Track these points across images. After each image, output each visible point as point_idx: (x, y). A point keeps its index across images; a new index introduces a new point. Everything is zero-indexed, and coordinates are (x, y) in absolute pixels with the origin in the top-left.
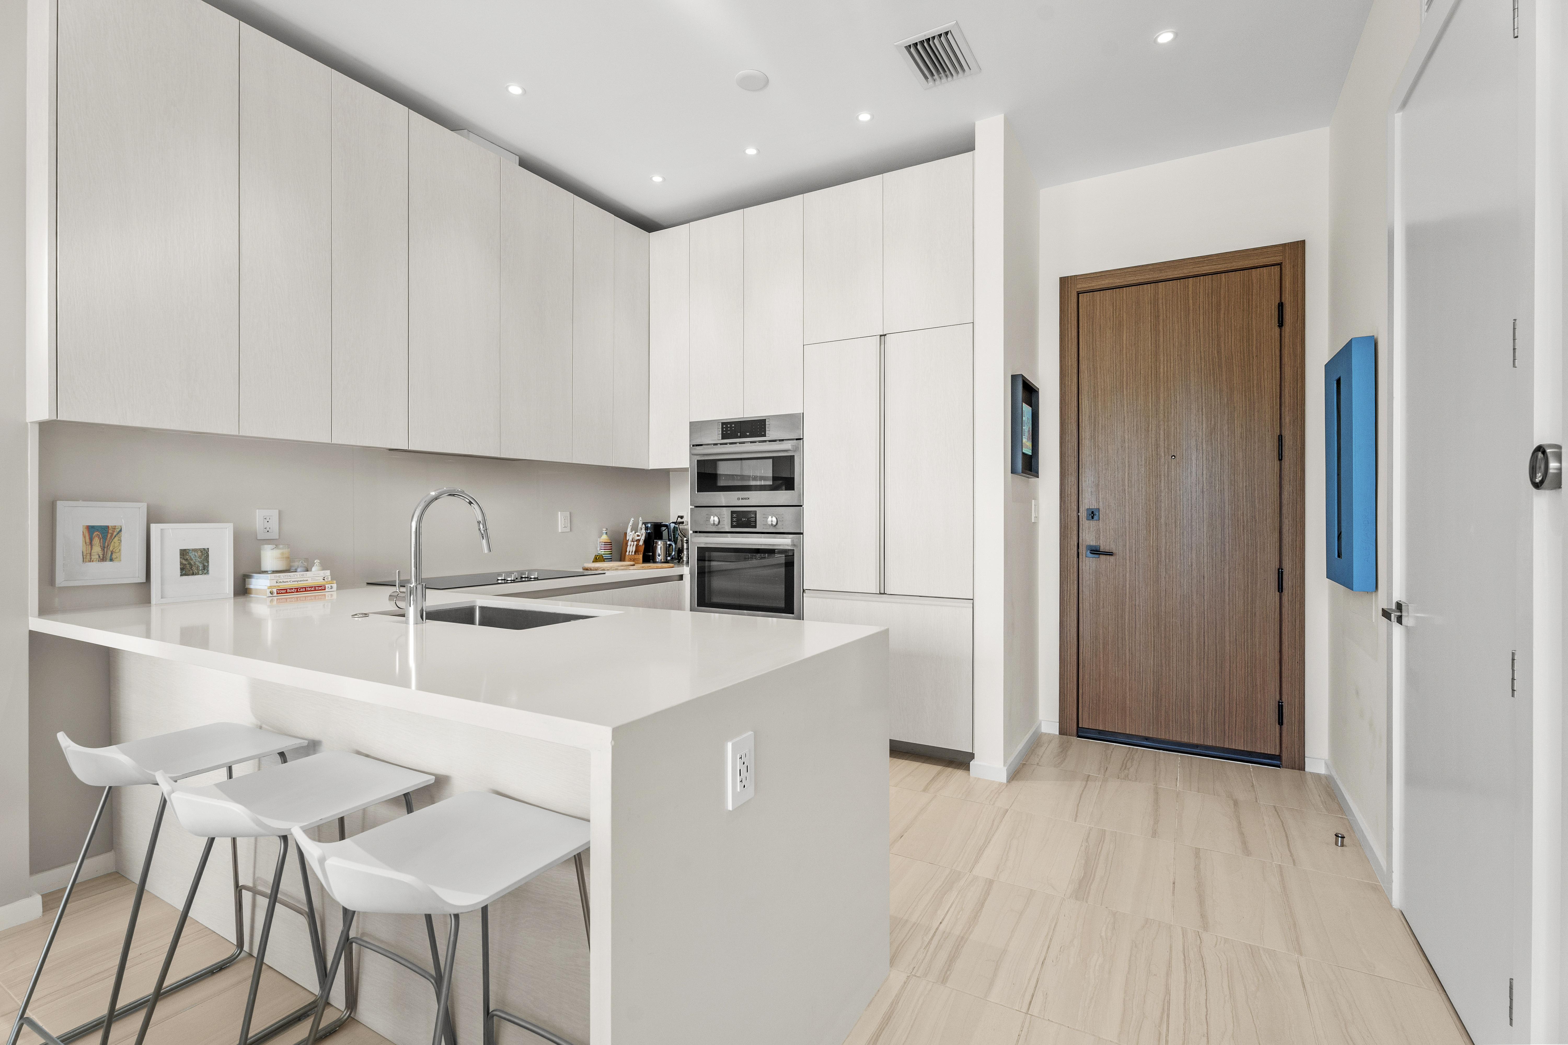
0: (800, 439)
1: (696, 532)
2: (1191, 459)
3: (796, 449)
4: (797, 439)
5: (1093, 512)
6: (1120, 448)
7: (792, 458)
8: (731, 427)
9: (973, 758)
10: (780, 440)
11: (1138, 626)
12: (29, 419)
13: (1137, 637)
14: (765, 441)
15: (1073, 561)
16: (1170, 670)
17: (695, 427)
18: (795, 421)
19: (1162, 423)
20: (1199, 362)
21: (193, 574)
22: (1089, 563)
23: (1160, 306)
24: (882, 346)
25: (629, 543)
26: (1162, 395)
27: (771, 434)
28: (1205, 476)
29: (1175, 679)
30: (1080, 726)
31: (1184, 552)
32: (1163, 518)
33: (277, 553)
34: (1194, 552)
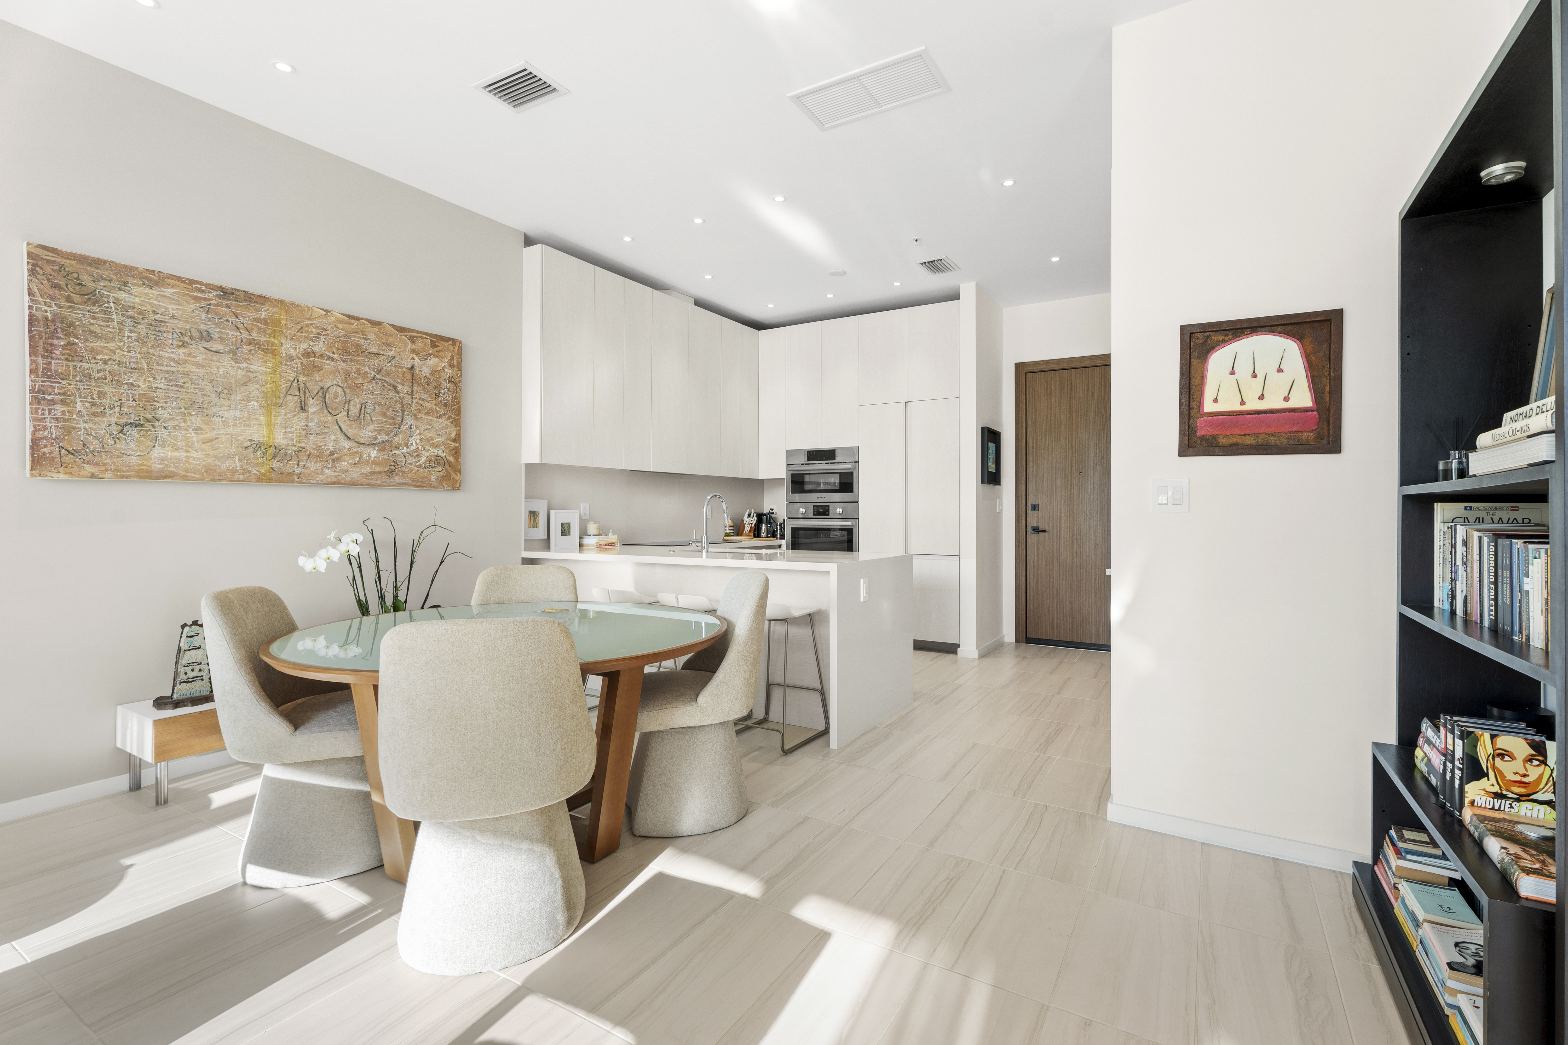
0: (857, 462)
1: (790, 518)
2: (1091, 474)
3: (854, 468)
4: (855, 462)
5: (1034, 506)
6: (1050, 467)
7: (852, 473)
8: (813, 454)
9: (960, 647)
10: (844, 463)
11: (1061, 575)
12: (522, 463)
13: (1061, 582)
14: (835, 463)
15: (1023, 536)
16: (1079, 600)
17: (789, 453)
18: (853, 451)
19: (1074, 453)
20: (1095, 417)
21: (565, 535)
22: (1033, 537)
23: (1073, 383)
24: (907, 408)
25: (746, 525)
26: (1074, 436)
27: (839, 458)
28: (1098, 485)
29: (1082, 606)
30: (1028, 637)
31: (1087, 529)
32: (1075, 510)
33: (595, 526)
34: (1092, 530)
